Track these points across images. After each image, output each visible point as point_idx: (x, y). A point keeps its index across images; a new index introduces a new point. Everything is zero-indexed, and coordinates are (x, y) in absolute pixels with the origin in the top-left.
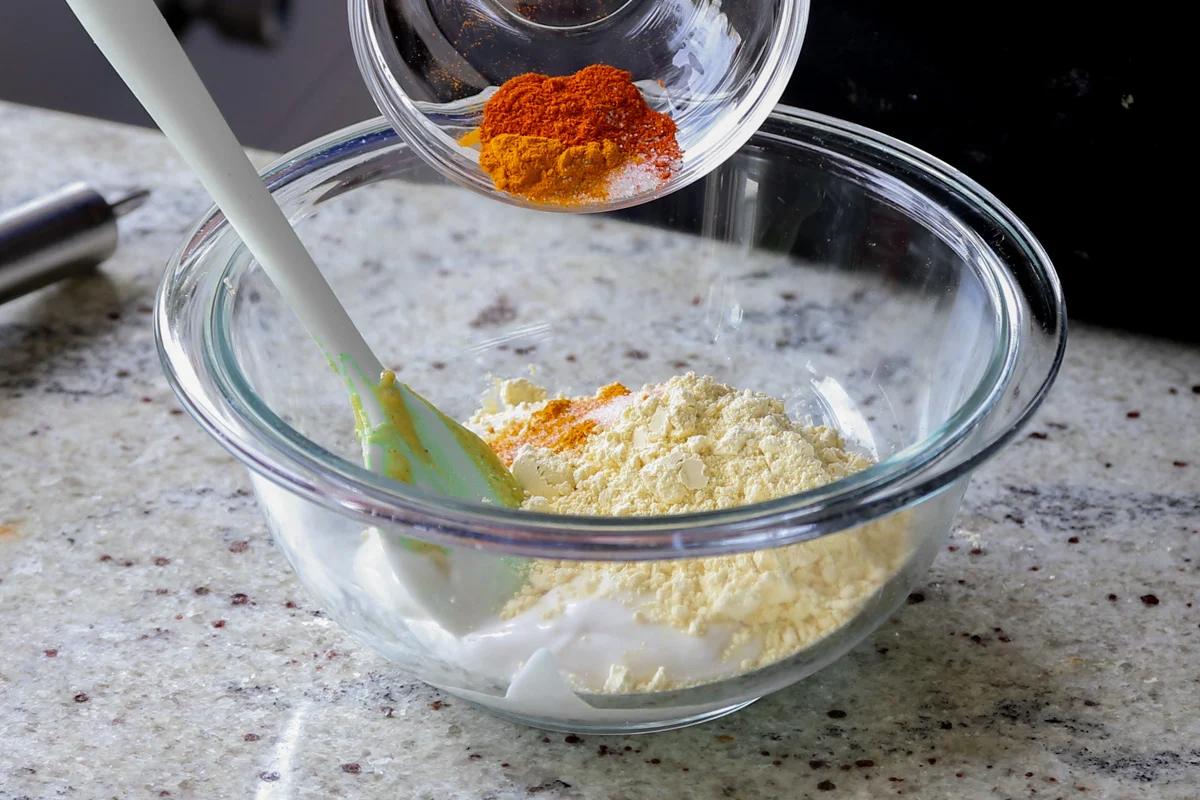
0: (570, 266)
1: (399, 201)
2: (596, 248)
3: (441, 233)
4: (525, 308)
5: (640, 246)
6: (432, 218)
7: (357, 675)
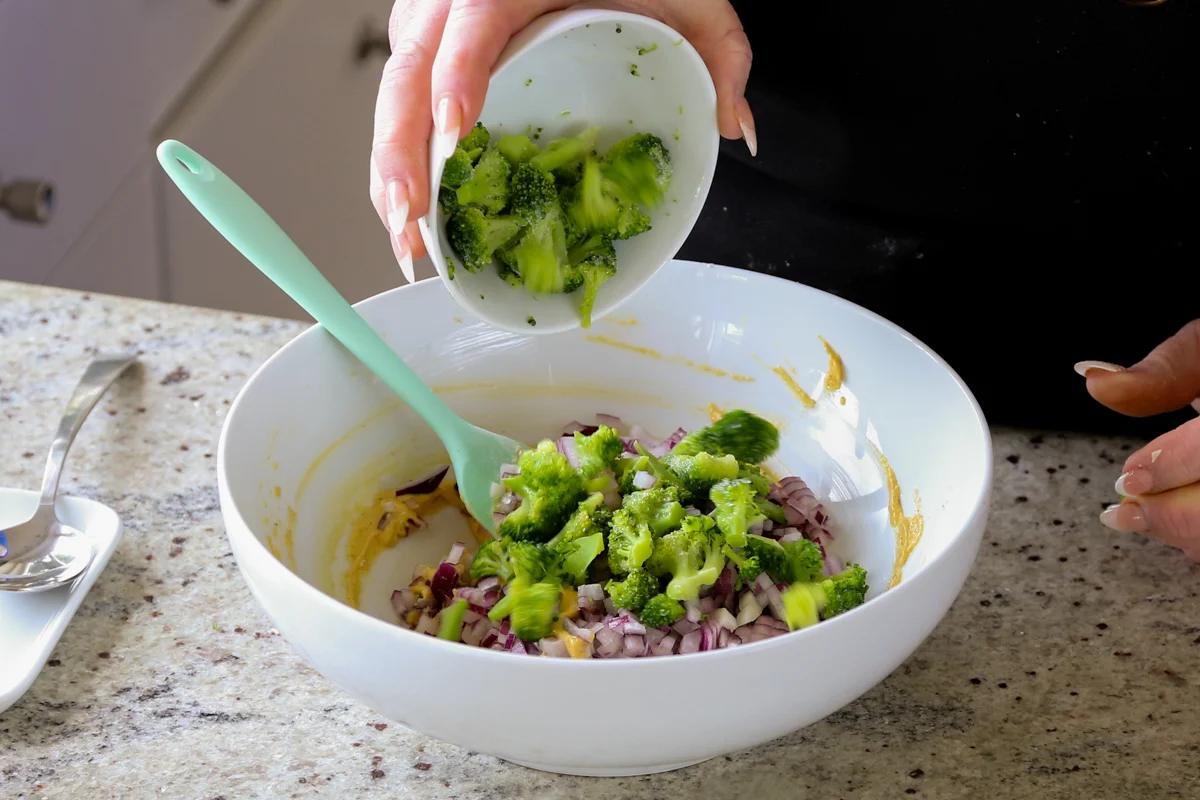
0: (222, 345)
1: (107, 310)
2: (239, 331)
3: (137, 327)
4: (195, 372)
5: (266, 329)
6: (130, 319)
7: (105, 599)
